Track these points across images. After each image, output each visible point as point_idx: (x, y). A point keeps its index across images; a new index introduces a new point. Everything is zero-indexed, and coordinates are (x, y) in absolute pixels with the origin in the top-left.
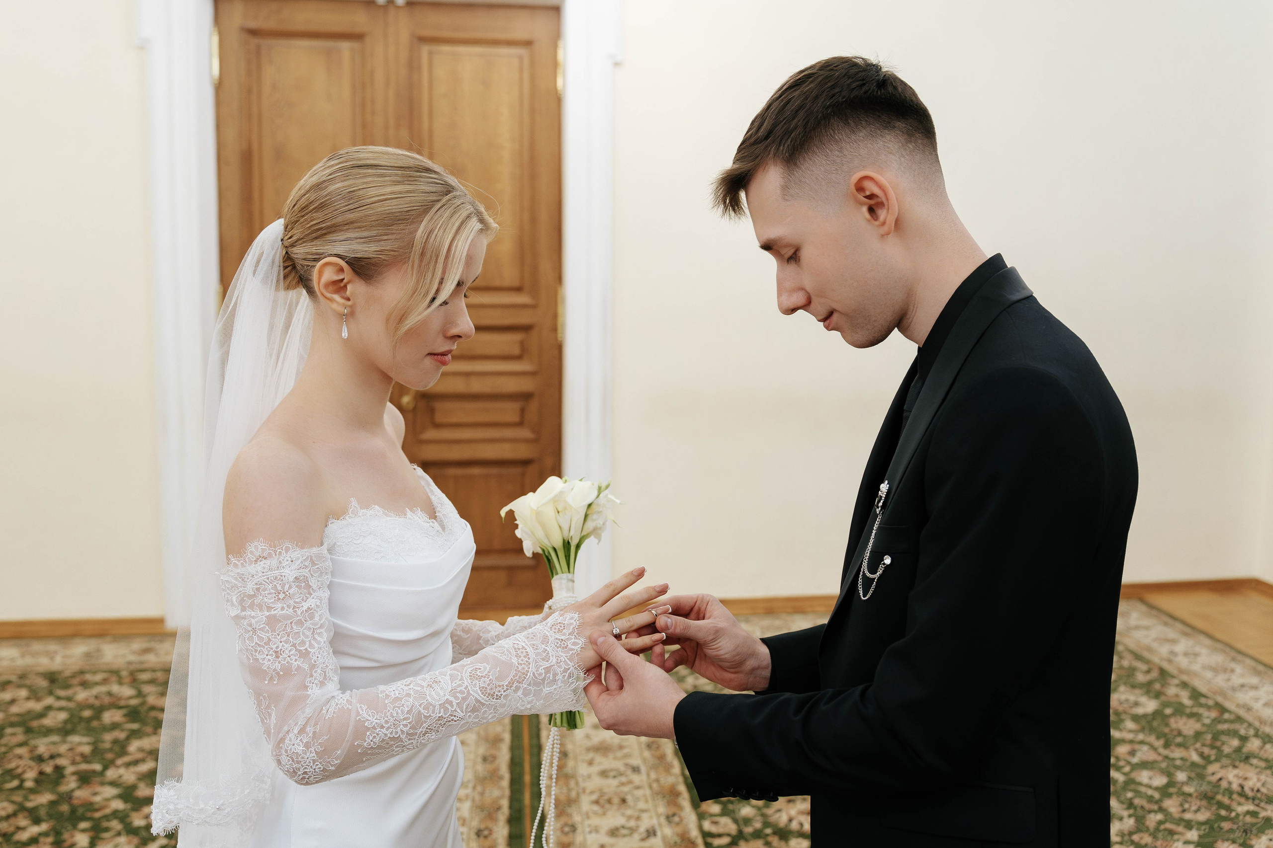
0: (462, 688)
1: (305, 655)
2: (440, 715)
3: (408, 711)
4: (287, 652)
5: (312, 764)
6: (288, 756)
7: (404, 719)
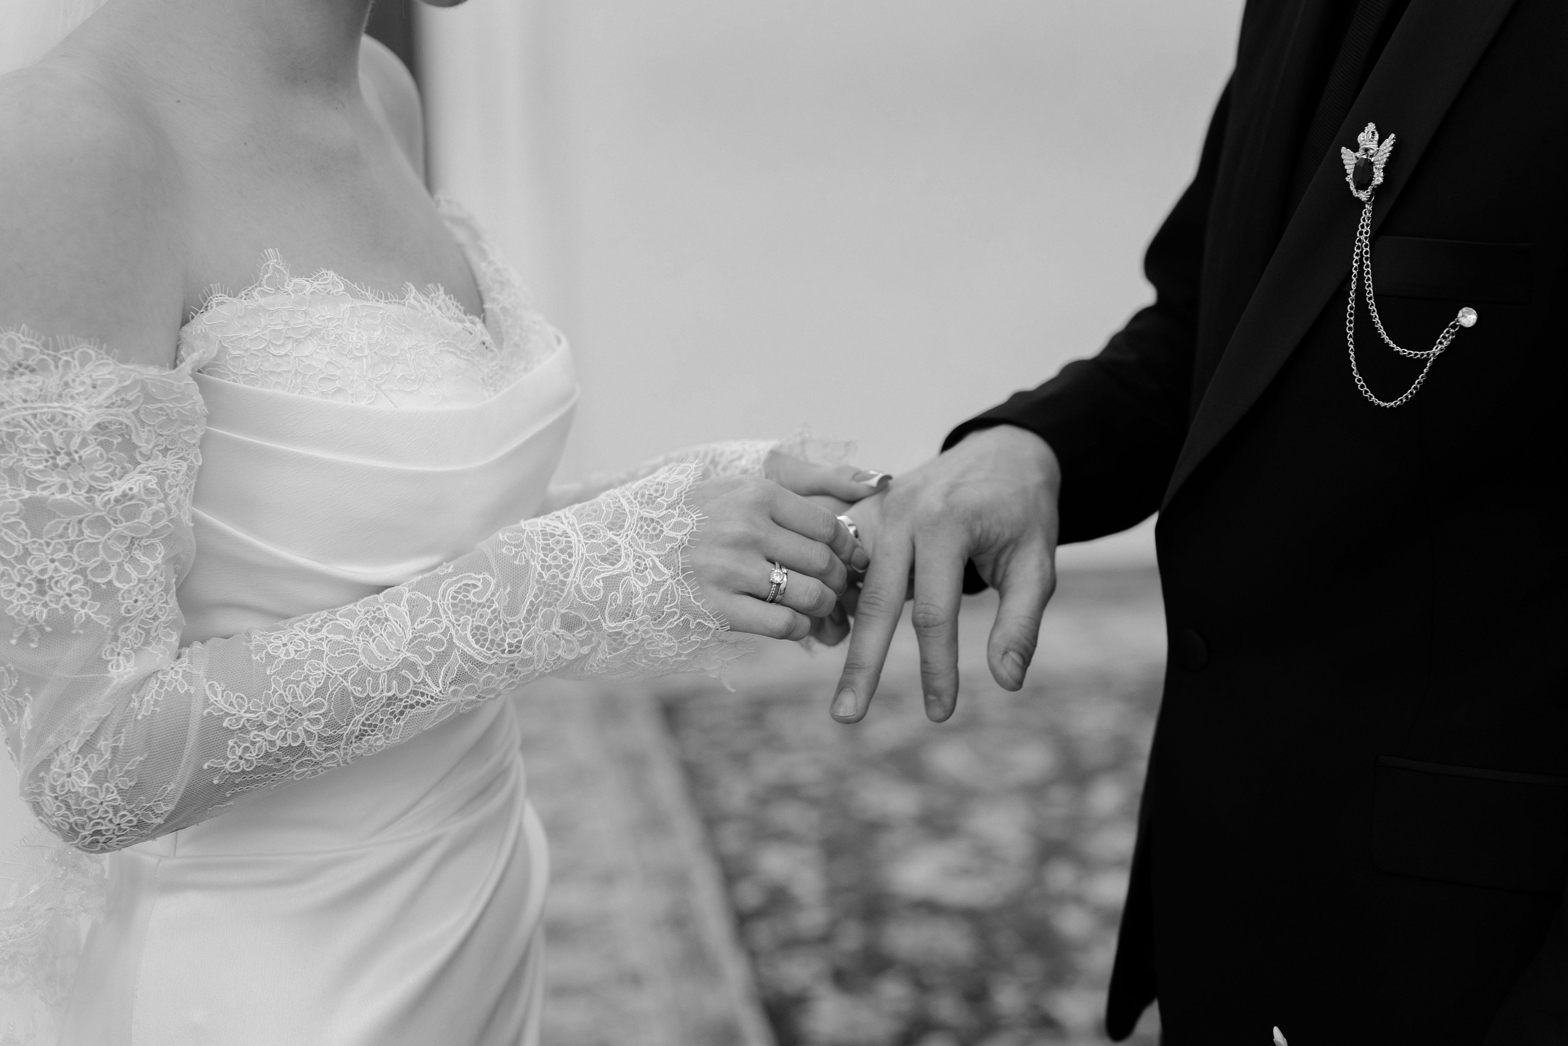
0: (437, 634)
1: (104, 595)
2: (390, 694)
3: (318, 689)
4: (65, 584)
5: (111, 815)
6: (56, 798)
7: (312, 707)
